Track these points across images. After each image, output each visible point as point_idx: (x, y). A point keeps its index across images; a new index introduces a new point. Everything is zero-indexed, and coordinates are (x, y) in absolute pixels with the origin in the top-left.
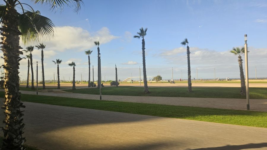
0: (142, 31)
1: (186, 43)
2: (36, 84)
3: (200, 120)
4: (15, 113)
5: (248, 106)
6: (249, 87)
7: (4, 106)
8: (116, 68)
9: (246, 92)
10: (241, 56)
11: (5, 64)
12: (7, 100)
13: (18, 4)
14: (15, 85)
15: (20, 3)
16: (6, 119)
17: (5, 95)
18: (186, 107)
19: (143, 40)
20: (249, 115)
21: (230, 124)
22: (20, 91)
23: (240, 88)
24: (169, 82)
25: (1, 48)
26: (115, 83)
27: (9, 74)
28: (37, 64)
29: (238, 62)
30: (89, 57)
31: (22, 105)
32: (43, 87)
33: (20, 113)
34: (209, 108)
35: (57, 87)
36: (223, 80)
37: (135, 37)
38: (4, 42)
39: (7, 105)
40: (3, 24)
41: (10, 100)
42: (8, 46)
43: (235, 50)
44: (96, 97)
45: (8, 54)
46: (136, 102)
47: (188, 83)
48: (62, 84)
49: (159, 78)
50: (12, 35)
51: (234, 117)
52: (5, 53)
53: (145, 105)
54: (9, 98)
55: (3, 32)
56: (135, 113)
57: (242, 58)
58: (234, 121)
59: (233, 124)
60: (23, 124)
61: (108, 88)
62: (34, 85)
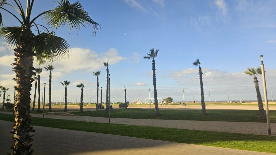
0: (152, 51)
1: (198, 64)
2: (43, 106)
3: (220, 147)
4: (24, 138)
5: (269, 130)
6: (269, 109)
7: (13, 131)
8: (125, 89)
9: (266, 115)
10: (256, 77)
11: (17, 85)
12: (17, 124)
13: (34, 25)
14: (26, 108)
15: (35, 24)
16: (14, 145)
17: (15, 118)
18: (201, 131)
19: (154, 61)
20: (272, 141)
21: (253, 150)
22: (30, 114)
23: (258, 110)
24: (180, 104)
25: (14, 69)
26: (124, 105)
27: (20, 96)
28: (45, 86)
29: (254, 84)
30: (98, 78)
31: (32, 130)
32: (49, 110)
33: (29, 138)
34: (227, 133)
35: (64, 110)
36: (237, 102)
37: (145, 58)
38: (18, 62)
39: (16, 129)
40: (17, 44)
41: (20, 123)
42: (22, 67)
43: (250, 70)
44: (105, 120)
45: (20, 75)
46: (147, 126)
47: (201, 106)
48: (69, 107)
49: (170, 100)
50: (26, 56)
51: (256, 143)
52: (18, 74)
53: (158, 129)
54: (19, 121)
55: (17, 53)
56: (148, 138)
57: (258, 79)
58: (257, 148)
59: (256, 151)
60: (32, 151)
61: (116, 110)
62: (40, 108)
